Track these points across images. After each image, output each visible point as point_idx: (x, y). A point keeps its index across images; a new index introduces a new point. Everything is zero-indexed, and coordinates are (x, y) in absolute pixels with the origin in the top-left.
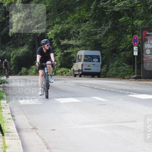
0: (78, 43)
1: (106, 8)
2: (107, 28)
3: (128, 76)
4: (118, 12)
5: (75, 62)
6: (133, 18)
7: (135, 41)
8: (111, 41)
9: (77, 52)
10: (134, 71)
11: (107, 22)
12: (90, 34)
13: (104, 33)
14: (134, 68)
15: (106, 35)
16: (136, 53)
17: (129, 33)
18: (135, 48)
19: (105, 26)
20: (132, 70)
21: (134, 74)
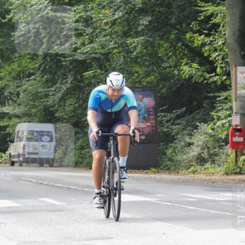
0: (18, 111)
1: (62, 55)
2: (64, 88)
4: (83, 62)
5: (13, 142)
8: (71, 108)
9: (15, 125)
11: (65, 76)
12: (36, 96)
13: (59, 95)
15: (63, 99)
19: (61, 83)
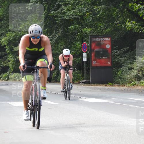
1: (56, 17)
2: (57, 36)
3: (77, 81)
4: (68, 20)
6: (83, 26)
7: (85, 47)
10: (83, 76)
11: (57, 29)
13: (54, 40)
14: (83, 73)
15: (57, 42)
16: (85, 59)
17: (78, 41)
18: (84, 54)
19: (56, 33)
20: (81, 75)
21: (83, 79)
